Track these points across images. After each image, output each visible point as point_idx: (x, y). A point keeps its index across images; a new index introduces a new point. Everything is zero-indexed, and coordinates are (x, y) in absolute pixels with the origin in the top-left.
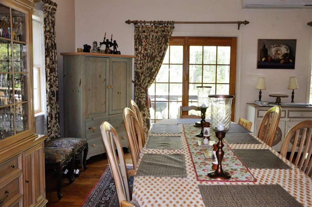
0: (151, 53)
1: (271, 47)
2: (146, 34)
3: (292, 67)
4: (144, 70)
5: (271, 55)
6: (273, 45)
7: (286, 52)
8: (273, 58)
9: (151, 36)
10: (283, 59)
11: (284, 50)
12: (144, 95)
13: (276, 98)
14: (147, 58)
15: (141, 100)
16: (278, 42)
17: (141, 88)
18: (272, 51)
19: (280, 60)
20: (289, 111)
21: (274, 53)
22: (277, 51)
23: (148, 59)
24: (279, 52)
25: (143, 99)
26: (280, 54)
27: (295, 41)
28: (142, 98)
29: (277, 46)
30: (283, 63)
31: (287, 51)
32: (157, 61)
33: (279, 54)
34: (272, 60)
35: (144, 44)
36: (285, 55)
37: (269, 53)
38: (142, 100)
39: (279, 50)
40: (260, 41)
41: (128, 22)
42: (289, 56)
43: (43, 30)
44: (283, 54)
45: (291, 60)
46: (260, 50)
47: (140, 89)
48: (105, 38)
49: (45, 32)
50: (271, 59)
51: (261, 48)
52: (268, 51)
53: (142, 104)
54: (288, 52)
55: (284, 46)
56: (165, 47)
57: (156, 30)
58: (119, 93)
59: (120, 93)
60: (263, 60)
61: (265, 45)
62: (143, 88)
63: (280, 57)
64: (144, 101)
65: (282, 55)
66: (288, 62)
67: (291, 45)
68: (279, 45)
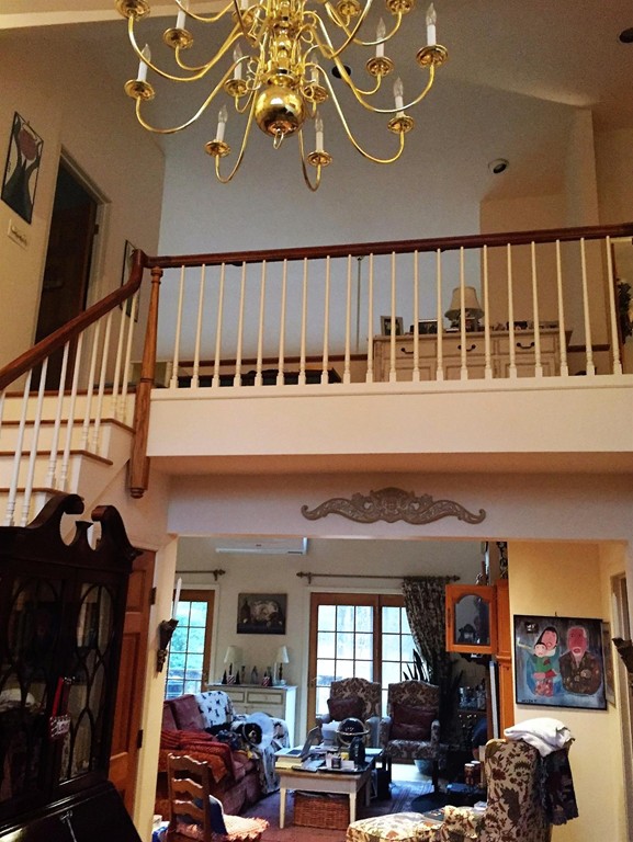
1: (254, 604)
3: (282, 632)
5: (254, 615)
6: (257, 601)
10: (271, 620)
11: (271, 608)
16: (263, 598)
18: (257, 609)
19: (266, 622)
20: (249, 693)
21: (258, 613)
22: (262, 610)
24: (265, 611)
26: (266, 613)
29: (262, 603)
30: (270, 627)
31: (275, 610)
34: (257, 623)
36: (273, 616)
37: (252, 612)
39: (265, 609)
40: (240, 595)
42: (277, 615)
44: (270, 613)
45: (280, 622)
46: (240, 608)
50: (256, 620)
51: (242, 605)
52: (251, 609)
54: (277, 611)
55: (270, 603)
60: (245, 621)
61: (247, 601)
65: (268, 615)
66: (277, 625)
67: (281, 600)
68: (264, 602)
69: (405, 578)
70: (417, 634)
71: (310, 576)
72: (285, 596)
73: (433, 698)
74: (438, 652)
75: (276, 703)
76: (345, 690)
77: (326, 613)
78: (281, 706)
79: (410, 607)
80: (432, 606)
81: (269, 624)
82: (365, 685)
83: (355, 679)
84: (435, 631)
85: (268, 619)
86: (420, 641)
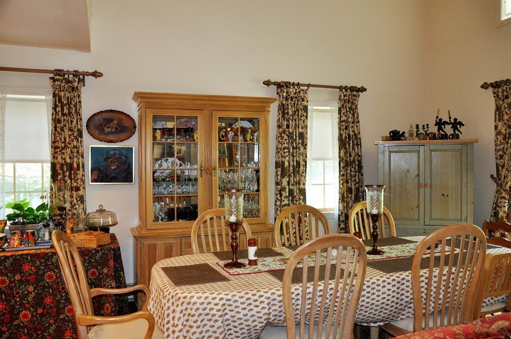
4: (506, 160)
12: (505, 202)
15: (499, 210)
17: (502, 191)
25: (503, 209)
28: (500, 208)
35: (506, 117)
38: (501, 210)
43: (336, 121)
48: (437, 117)
49: (341, 122)
53: (500, 217)
58: (446, 195)
59: (448, 196)
64: (504, 212)
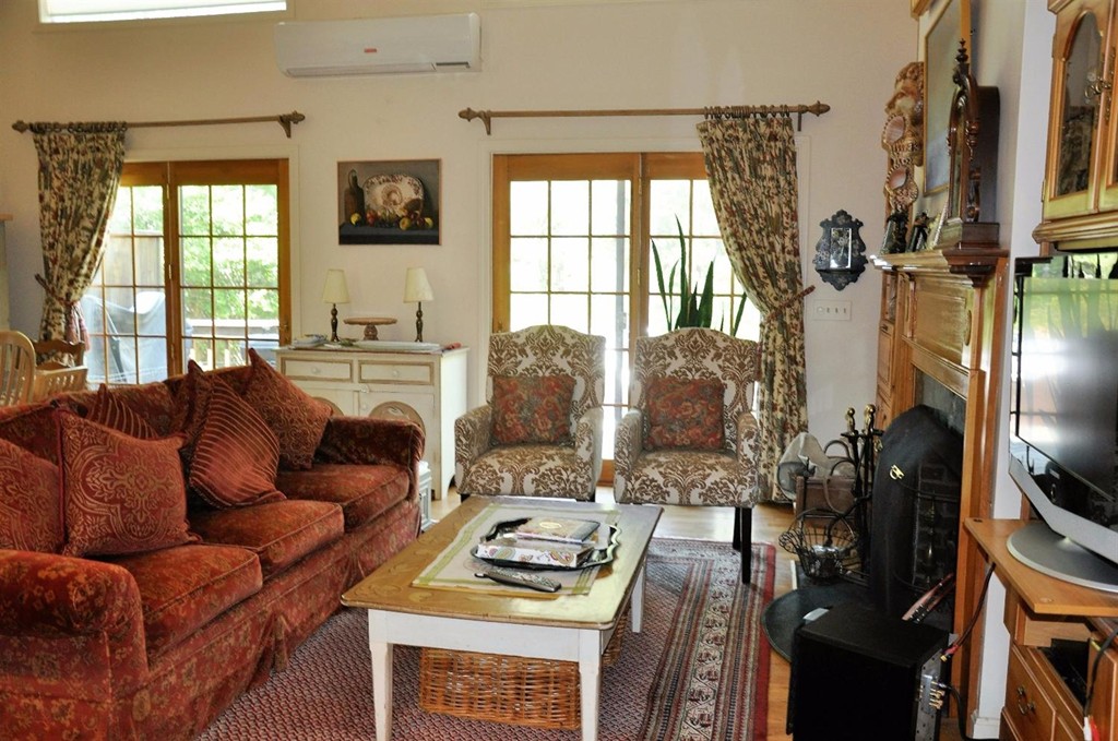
0: (74, 208)
1: (372, 183)
2: (61, 157)
3: (433, 239)
4: (59, 252)
5: (373, 207)
6: (378, 177)
7: (414, 196)
8: (379, 214)
9: (71, 163)
10: (408, 217)
11: (407, 191)
12: (60, 317)
13: (364, 327)
14: (64, 222)
15: (52, 329)
16: (391, 170)
17: (55, 299)
18: (376, 196)
19: (398, 219)
20: (361, 363)
21: (380, 202)
22: (389, 195)
23: (67, 224)
24: (394, 196)
25: (57, 328)
26: (398, 202)
27: (436, 163)
28: (53, 326)
29: (388, 181)
30: (408, 229)
31: (417, 193)
32: (84, 228)
33: (395, 203)
34: (379, 222)
35: (56, 183)
36: (412, 207)
37: (368, 200)
38: (55, 330)
39: (395, 192)
40: (341, 166)
41: (19, 127)
42: (422, 205)
44: (406, 201)
45: (428, 220)
46: (343, 195)
47: (51, 300)
50: (376, 217)
51: (347, 186)
52: (366, 193)
54: (420, 196)
55: (406, 180)
56: (104, 191)
57: (81, 147)
60: (354, 219)
61: (355, 179)
62: (60, 299)
63: (399, 211)
64: (60, 333)
65: (403, 204)
66: (421, 225)
67: (427, 174)
68: (393, 177)
69: (705, 112)
70: (734, 234)
71: (487, 117)
72: (435, 164)
73: (742, 366)
74: (781, 270)
75: (421, 383)
76: (523, 352)
77: (526, 196)
78: (430, 389)
79: (719, 175)
80: (767, 171)
81: (404, 224)
82: (569, 341)
83: (550, 329)
84: (774, 226)
85: (400, 213)
86: (741, 248)
